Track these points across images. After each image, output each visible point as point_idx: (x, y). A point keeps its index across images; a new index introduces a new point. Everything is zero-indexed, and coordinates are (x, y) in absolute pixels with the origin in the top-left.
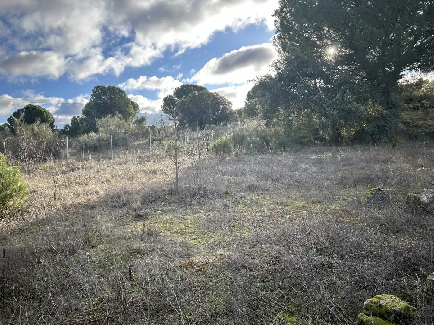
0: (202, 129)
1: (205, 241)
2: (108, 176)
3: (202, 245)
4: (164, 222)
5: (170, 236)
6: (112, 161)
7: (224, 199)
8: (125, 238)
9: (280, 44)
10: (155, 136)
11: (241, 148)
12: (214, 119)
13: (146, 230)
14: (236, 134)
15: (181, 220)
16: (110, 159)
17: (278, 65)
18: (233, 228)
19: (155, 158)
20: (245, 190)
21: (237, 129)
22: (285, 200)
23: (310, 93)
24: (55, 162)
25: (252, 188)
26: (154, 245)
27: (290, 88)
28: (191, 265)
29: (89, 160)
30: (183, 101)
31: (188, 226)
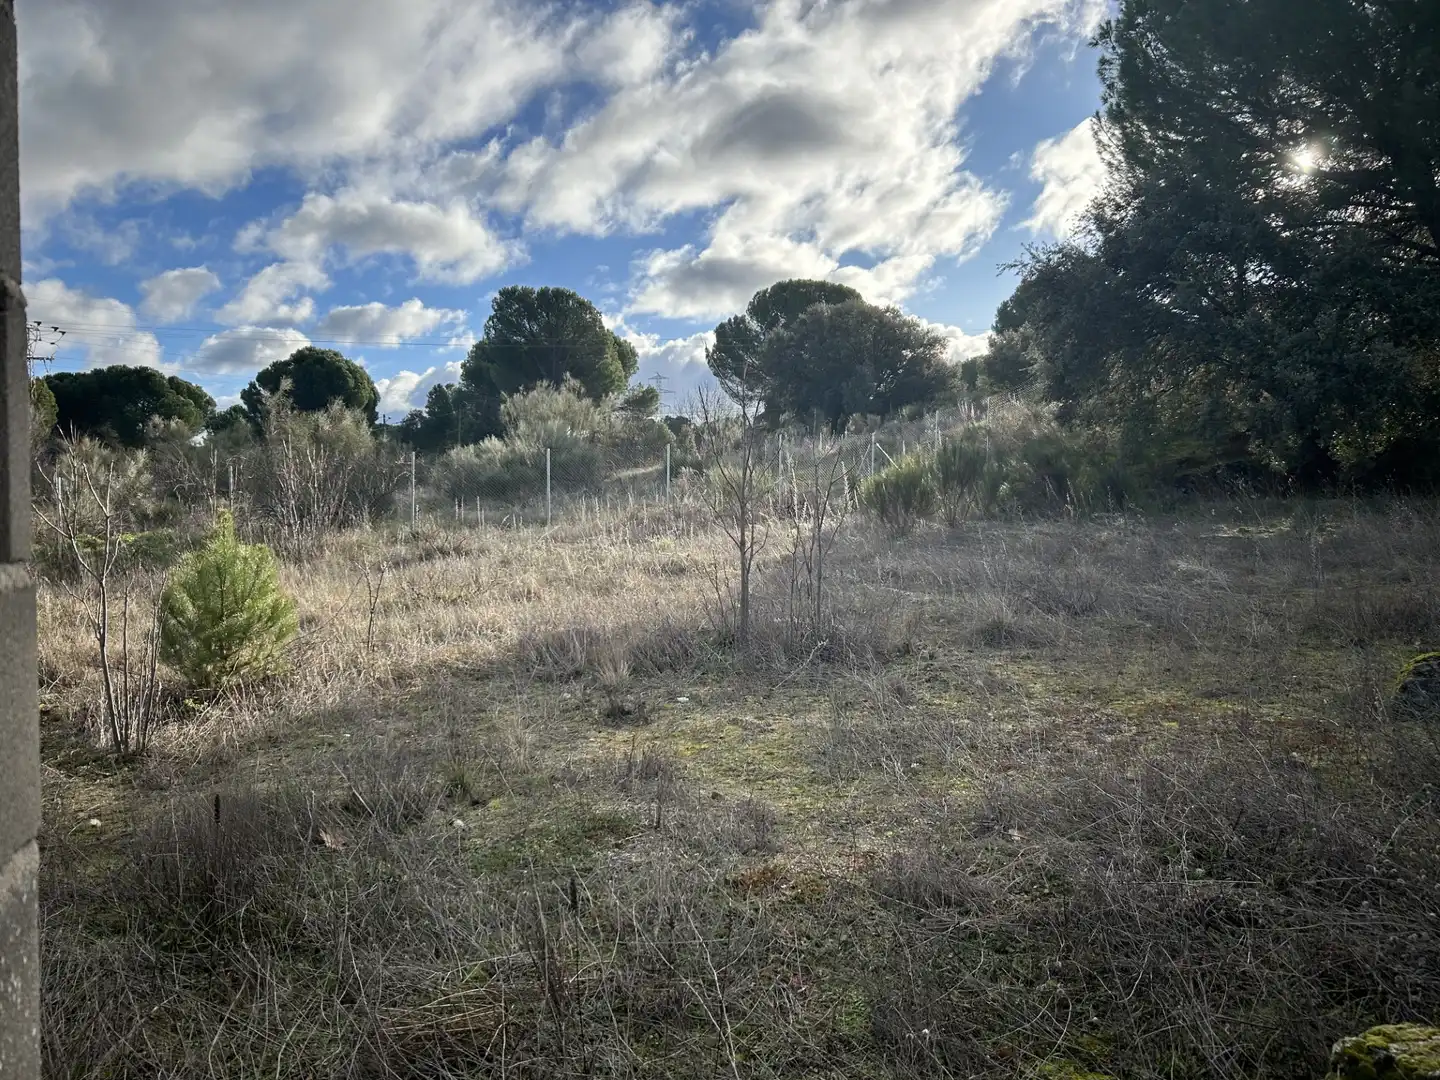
0: (837, 429)
1: (820, 805)
2: (533, 580)
3: (813, 817)
4: (697, 736)
5: (713, 782)
6: (548, 531)
7: (897, 671)
8: (572, 782)
9: (1119, 140)
10: (686, 451)
11: (967, 497)
12: (878, 395)
13: (639, 758)
14: (950, 446)
15: (751, 732)
16: (544, 523)
17: (1108, 212)
18: (921, 768)
19: (682, 524)
20: (970, 644)
21: (959, 430)
22: (1106, 683)
23: (1220, 307)
24: (374, 528)
25: (995, 636)
26: (659, 808)
27: (1149, 292)
28: (769, 879)
29: (477, 522)
30: (779, 339)
31: (771, 754)
